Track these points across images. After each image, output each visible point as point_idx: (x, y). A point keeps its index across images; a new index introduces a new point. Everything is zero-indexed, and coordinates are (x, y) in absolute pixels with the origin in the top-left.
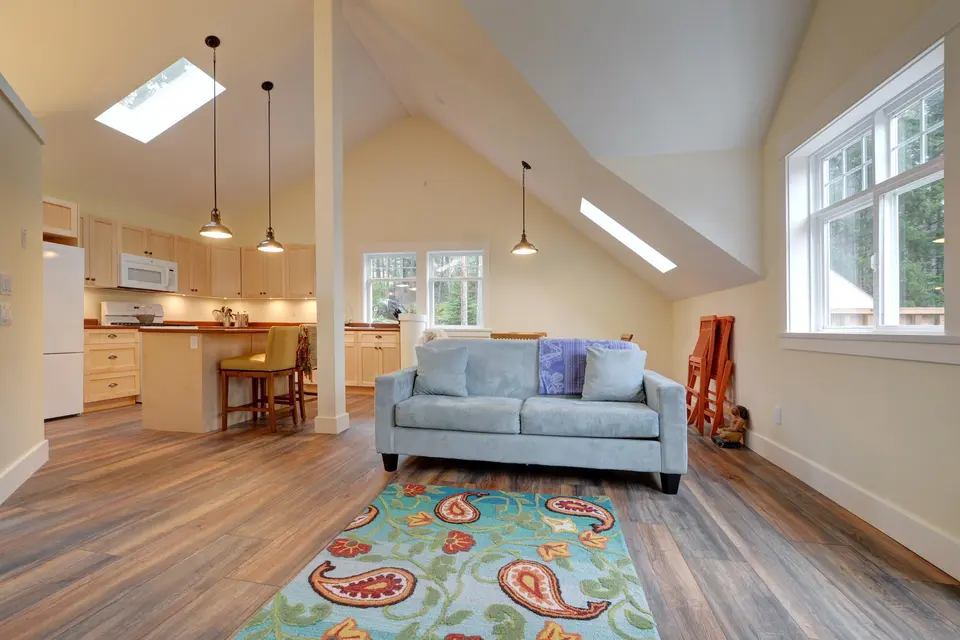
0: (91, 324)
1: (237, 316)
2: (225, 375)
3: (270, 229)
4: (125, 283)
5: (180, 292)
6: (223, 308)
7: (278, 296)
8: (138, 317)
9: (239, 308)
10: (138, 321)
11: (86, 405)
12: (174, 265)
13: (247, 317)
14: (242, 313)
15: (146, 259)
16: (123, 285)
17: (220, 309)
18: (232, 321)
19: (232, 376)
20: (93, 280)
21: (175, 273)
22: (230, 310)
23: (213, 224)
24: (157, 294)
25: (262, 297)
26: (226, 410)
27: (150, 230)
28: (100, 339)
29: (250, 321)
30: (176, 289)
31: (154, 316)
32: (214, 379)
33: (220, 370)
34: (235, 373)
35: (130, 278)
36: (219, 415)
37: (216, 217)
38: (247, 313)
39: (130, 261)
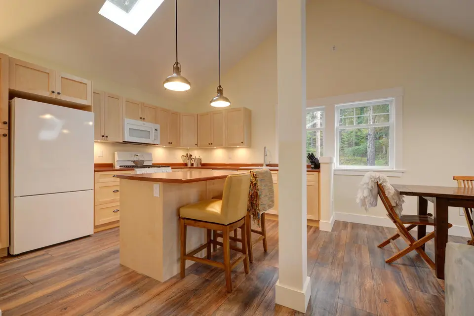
0: (102, 168)
1: (195, 159)
2: (184, 223)
3: (220, 87)
4: (128, 138)
5: (161, 144)
6: (187, 154)
7: (220, 145)
8: (134, 162)
9: (196, 154)
10: (134, 165)
11: (96, 227)
12: (158, 127)
13: (201, 160)
14: (197, 157)
15: (141, 122)
16: (126, 140)
17: (185, 155)
18: (192, 162)
19: (190, 224)
20: (107, 137)
21: (159, 131)
22: (191, 155)
23: (175, 75)
24: (149, 146)
25: (209, 146)
26: (184, 256)
27: (144, 103)
28: (108, 178)
29: (202, 162)
30: (159, 143)
31: (144, 161)
32: (174, 225)
33: (180, 218)
34: (193, 222)
35: (131, 135)
36: (178, 260)
37: (177, 69)
38: (201, 157)
39: (130, 123)
